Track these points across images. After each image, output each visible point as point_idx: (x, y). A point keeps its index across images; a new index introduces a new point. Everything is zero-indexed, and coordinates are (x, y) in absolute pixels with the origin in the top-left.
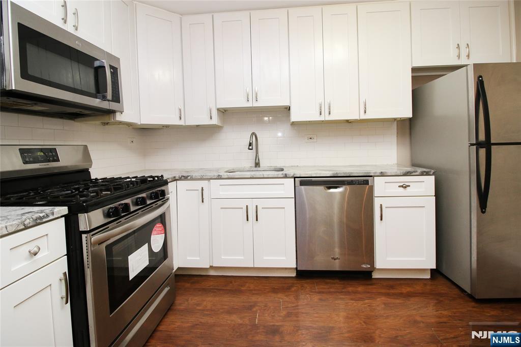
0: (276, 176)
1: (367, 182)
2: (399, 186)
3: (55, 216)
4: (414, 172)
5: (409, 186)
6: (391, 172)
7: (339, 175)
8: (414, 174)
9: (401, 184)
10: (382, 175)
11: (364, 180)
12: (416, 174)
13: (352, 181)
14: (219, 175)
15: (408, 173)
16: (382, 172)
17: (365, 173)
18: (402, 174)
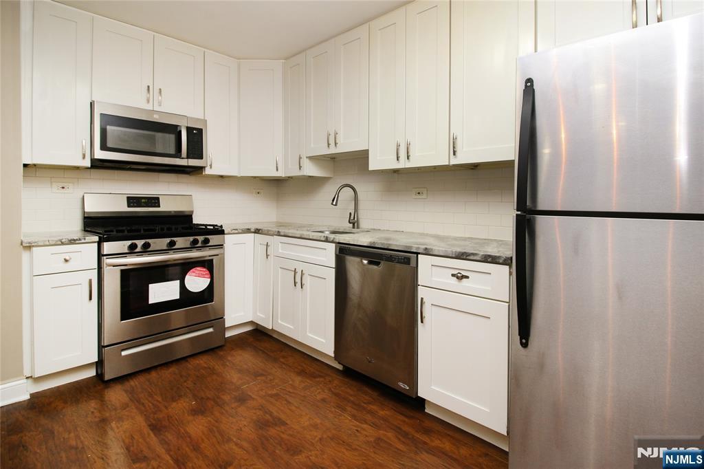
0: (319, 239)
1: (407, 261)
2: (453, 275)
3: (86, 241)
4: (473, 254)
5: (467, 277)
6: (439, 251)
7: (377, 246)
8: (471, 258)
9: (455, 272)
10: (427, 252)
11: (405, 258)
12: (475, 258)
13: (391, 256)
14: (279, 232)
15: (463, 254)
16: (426, 249)
17: (406, 246)
18: (454, 256)
